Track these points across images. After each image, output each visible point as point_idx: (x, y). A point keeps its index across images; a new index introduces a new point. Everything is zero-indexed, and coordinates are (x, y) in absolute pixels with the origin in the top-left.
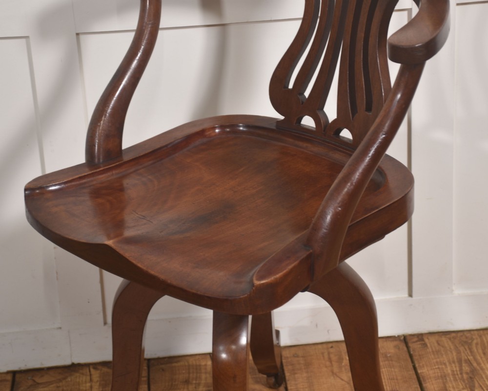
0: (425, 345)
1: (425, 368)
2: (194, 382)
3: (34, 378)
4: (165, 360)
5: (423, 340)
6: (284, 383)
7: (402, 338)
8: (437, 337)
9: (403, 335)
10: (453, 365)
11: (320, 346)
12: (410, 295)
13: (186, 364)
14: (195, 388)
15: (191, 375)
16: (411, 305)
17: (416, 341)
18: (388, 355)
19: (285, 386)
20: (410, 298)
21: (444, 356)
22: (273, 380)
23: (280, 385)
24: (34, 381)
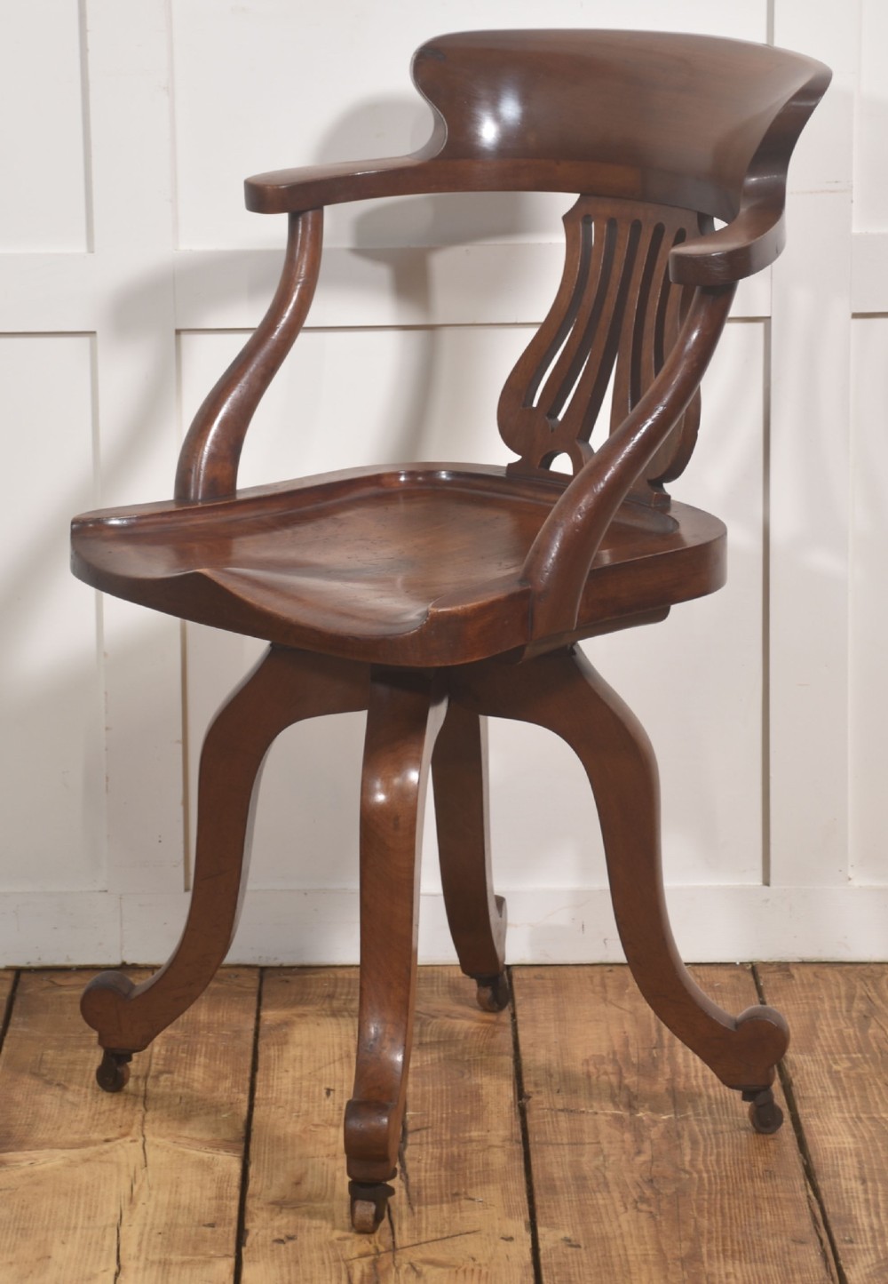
0: (791, 976)
1: (783, 1002)
2: (343, 997)
3: (53, 979)
4: (294, 970)
5: (788, 970)
6: (510, 1004)
7: (750, 966)
8: (815, 968)
9: (751, 963)
10: (837, 1001)
11: (587, 969)
12: (767, 883)
13: (332, 976)
14: (345, 1004)
15: (339, 990)
16: (767, 901)
17: (774, 972)
18: (716, 985)
19: (512, 1011)
20: (766, 887)
21: (823, 990)
22: (488, 993)
23: (501, 1007)
24: (53, 982)
